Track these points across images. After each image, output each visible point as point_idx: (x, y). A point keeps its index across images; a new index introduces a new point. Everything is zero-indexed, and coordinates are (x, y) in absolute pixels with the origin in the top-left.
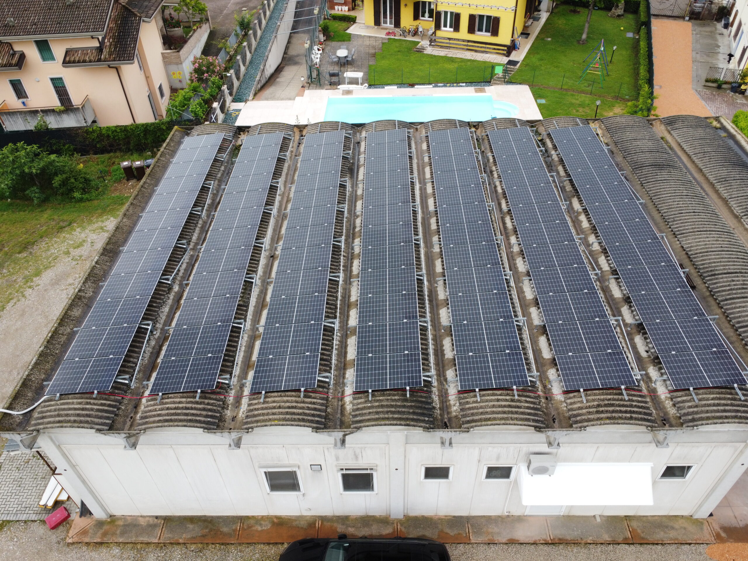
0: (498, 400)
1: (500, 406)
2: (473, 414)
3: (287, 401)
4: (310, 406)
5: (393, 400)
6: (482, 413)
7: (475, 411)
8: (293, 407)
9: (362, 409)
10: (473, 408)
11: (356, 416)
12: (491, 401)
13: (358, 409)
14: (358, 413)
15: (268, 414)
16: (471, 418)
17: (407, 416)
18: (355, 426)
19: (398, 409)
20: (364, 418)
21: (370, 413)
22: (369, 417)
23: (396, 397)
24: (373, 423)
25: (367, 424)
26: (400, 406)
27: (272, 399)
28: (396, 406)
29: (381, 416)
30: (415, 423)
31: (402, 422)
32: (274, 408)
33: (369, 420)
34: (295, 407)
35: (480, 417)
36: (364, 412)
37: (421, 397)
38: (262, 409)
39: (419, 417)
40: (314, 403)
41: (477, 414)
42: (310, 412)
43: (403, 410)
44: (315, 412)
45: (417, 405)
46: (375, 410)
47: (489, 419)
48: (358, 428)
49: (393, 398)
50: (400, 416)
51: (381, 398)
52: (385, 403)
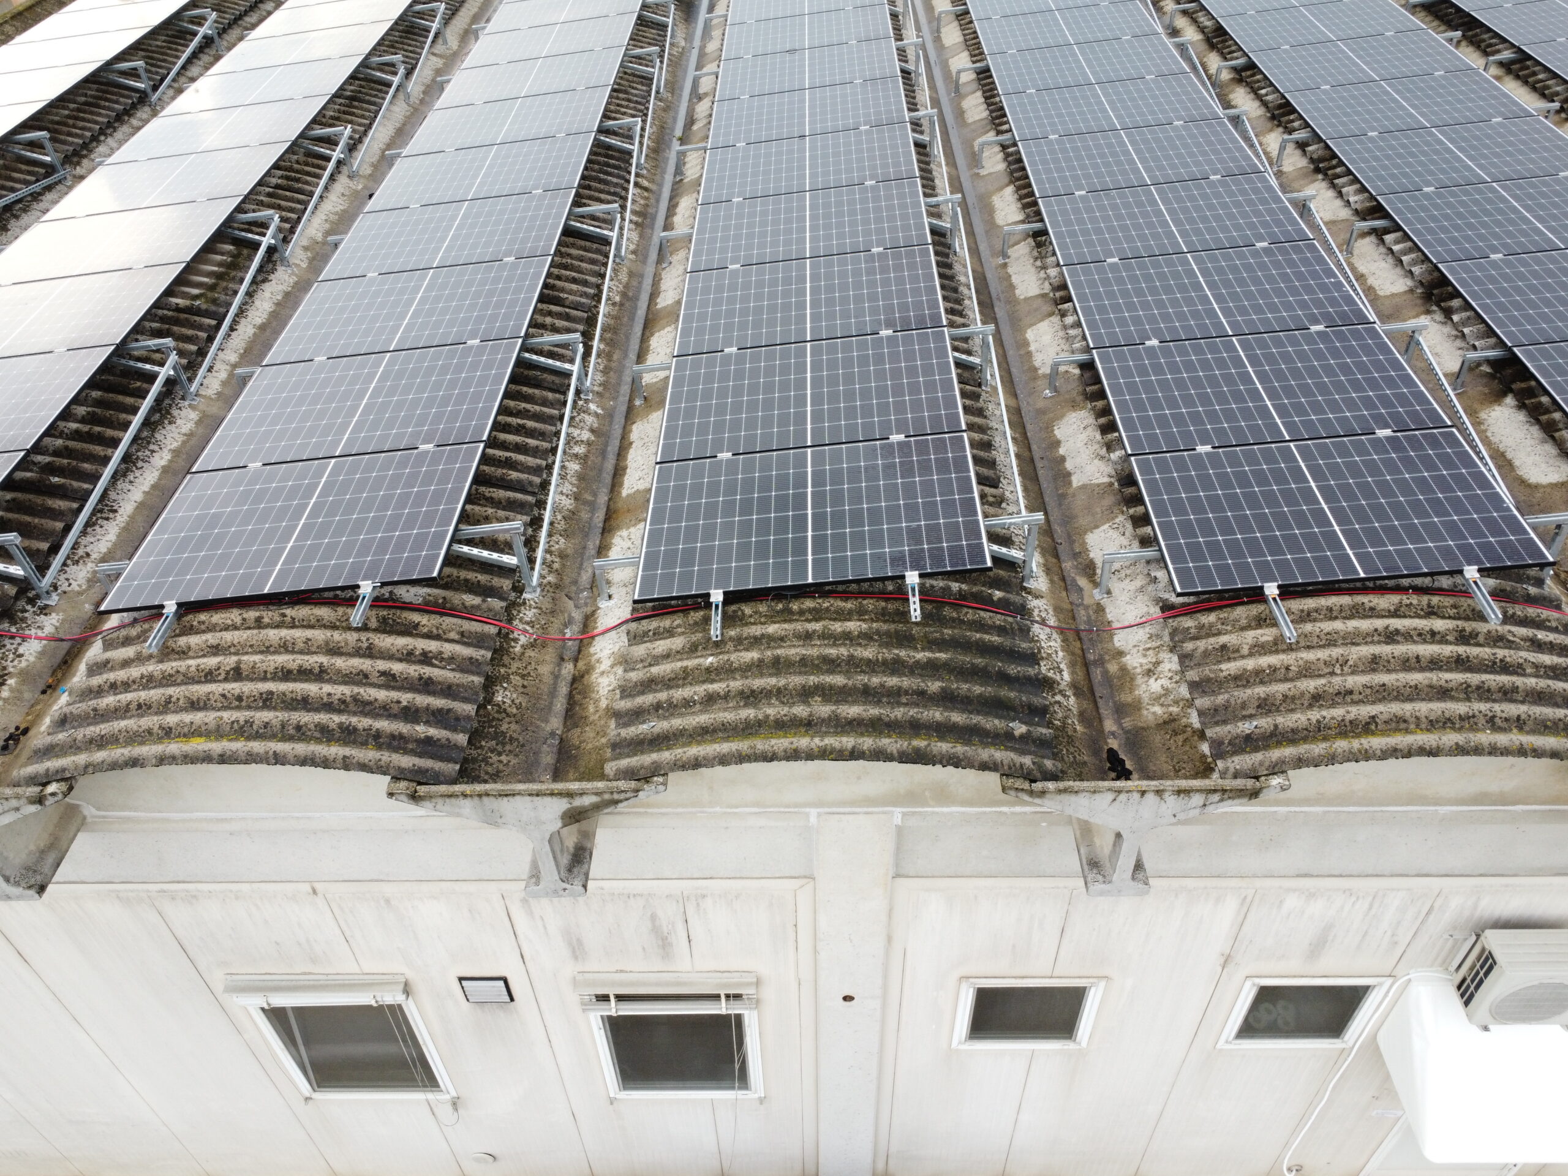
0: (1390, 637)
1: (1407, 664)
2: (1265, 706)
3: (285, 647)
4: (397, 667)
5: (835, 639)
6: (1317, 699)
7: (1279, 689)
8: (304, 674)
9: (669, 682)
10: (1260, 676)
11: (637, 715)
12: (1353, 639)
13: (649, 685)
14: (648, 699)
15: (167, 706)
16: (1264, 723)
17: (912, 712)
18: (624, 763)
19: (861, 679)
20: (677, 723)
21: (710, 699)
22: (703, 719)
23: (853, 626)
24: (725, 747)
25: (694, 751)
26: (871, 666)
27: (211, 638)
28: (853, 665)
29: (773, 710)
30: (960, 749)
31: (890, 743)
32: (209, 676)
33: (704, 733)
34: (320, 675)
35: (1314, 715)
36: (679, 694)
37: (981, 626)
38: (149, 682)
39: (976, 719)
40: (426, 659)
41: (1290, 702)
42: (394, 695)
43: (892, 681)
44: (422, 700)
45: (966, 659)
46: (736, 684)
47: (1368, 727)
48: (644, 777)
49: (838, 627)
50: (874, 711)
51: (772, 629)
52: (793, 652)
